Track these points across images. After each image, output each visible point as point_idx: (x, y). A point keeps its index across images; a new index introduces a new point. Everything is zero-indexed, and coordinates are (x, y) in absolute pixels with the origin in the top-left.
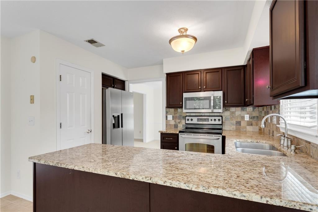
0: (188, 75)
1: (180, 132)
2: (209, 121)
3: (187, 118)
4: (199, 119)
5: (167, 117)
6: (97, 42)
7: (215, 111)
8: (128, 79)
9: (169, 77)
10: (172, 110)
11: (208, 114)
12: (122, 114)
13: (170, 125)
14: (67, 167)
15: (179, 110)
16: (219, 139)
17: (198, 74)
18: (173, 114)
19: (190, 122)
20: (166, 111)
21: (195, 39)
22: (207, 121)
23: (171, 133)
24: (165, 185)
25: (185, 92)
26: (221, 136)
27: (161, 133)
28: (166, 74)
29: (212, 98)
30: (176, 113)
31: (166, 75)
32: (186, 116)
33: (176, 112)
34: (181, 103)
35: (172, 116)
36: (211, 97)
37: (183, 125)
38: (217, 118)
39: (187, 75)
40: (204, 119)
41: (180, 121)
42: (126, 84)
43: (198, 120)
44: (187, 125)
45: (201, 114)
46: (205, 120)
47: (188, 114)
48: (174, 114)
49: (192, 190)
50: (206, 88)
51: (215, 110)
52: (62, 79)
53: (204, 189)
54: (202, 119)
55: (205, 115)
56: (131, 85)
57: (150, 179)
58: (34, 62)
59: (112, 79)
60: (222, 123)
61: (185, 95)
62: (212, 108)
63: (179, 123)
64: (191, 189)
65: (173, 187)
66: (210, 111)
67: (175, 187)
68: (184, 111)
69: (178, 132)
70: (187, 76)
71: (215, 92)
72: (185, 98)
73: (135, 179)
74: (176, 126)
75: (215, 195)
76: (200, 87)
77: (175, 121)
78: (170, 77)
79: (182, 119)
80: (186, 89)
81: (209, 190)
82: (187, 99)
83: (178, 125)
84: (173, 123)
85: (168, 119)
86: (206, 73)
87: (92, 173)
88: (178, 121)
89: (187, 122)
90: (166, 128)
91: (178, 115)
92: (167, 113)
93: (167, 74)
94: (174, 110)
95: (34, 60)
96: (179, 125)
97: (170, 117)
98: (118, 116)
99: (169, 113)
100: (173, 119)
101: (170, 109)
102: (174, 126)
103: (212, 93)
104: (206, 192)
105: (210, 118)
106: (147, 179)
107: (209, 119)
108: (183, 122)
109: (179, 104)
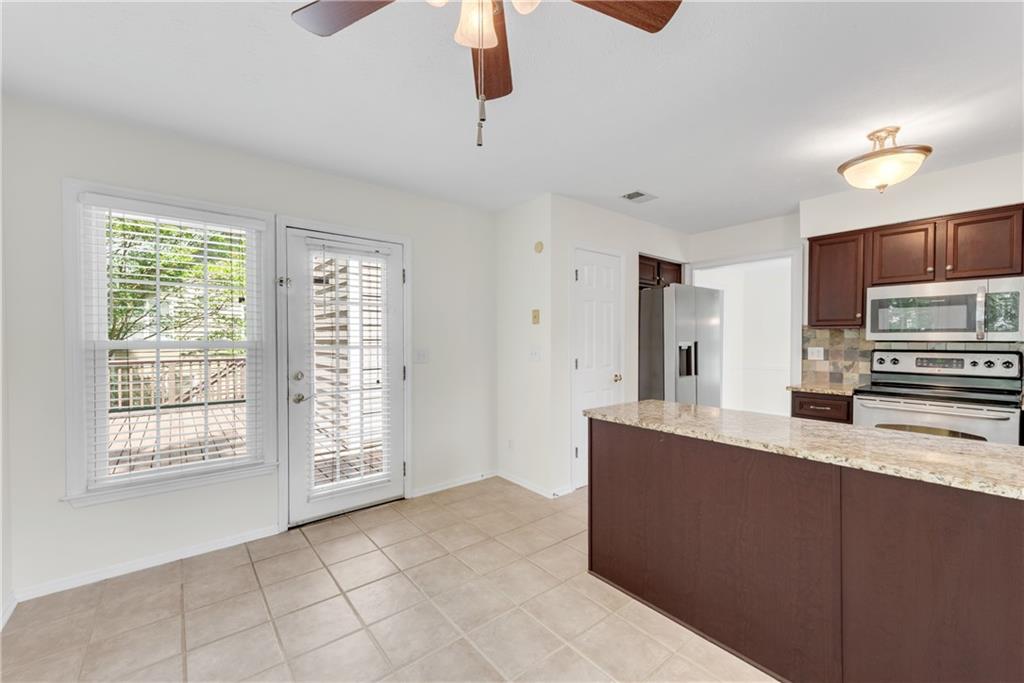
0: (885, 239)
1: (857, 392)
2: (962, 367)
3: (877, 356)
4: (922, 359)
5: (805, 352)
6: (642, 195)
7: (991, 336)
8: (690, 261)
9: (818, 247)
10: (824, 334)
11: (961, 347)
12: (696, 344)
13: (816, 373)
14: (659, 430)
15: (849, 334)
16: (1008, 419)
17: (926, 230)
18: (827, 342)
19: (888, 367)
20: (803, 337)
21: (927, 150)
22: (957, 367)
23: (828, 395)
24: (883, 472)
25: (874, 285)
26: (1018, 411)
27: (793, 392)
28: (809, 239)
29: (980, 299)
30: (839, 343)
31: (807, 243)
32: (875, 351)
33: (837, 339)
34: (859, 315)
35: (822, 349)
36: (975, 296)
37: (861, 376)
38: (998, 359)
39: (882, 236)
40: (942, 359)
41: (850, 363)
42: (686, 272)
43: (920, 362)
44: (874, 374)
45: (931, 347)
46: (948, 363)
47: (878, 346)
48: (831, 344)
49: (952, 485)
50: (953, 270)
51: (989, 333)
52: (579, 277)
53: (981, 487)
54: (936, 359)
55: (949, 349)
56: (697, 273)
57: (846, 460)
58: (540, 252)
59: (655, 264)
60: (1021, 376)
61: (874, 294)
62: (980, 328)
63: (848, 368)
64: (948, 484)
65: (901, 478)
66: (972, 336)
67: (908, 477)
68: (870, 336)
69: (850, 393)
70: (881, 242)
71: (991, 280)
72: (873, 302)
73: (810, 458)
74: (836, 377)
75: (1013, 499)
76: (930, 269)
77: (834, 364)
78: (820, 245)
79: (859, 358)
80: (876, 275)
81: (996, 489)
82: (881, 304)
83: (842, 375)
84: (826, 367)
85: (810, 357)
86: (957, 226)
87: (712, 441)
88: (842, 363)
89: (877, 367)
90: (803, 380)
91: (842, 347)
92: (805, 340)
93: (813, 241)
94: (831, 335)
95: (539, 247)
96: (846, 375)
97: (816, 353)
98: (689, 348)
99: (812, 341)
100: (826, 358)
101: (818, 331)
102: (828, 375)
103: (981, 285)
104: (987, 491)
105: (968, 358)
106: (839, 459)
107: (962, 360)
108: (863, 367)
109: (852, 317)
